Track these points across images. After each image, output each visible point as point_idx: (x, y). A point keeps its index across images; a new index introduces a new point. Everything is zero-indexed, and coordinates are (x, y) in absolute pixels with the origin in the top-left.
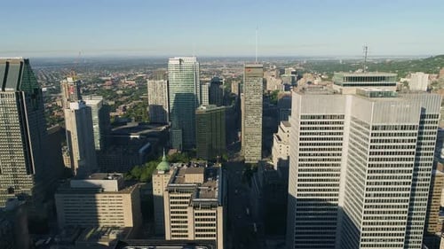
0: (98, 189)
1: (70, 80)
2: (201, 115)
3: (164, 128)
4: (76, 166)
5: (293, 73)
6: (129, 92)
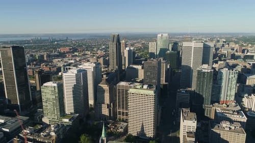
1: (123, 41)
2: (167, 54)
5: (224, 42)
6: (139, 49)
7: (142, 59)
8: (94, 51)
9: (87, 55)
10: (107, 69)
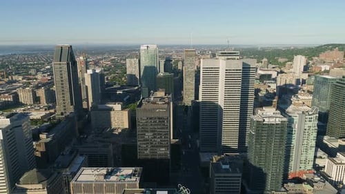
0: (111, 109)
1: (81, 58)
2: (160, 78)
3: (136, 88)
4: (90, 105)
6: (108, 69)
7: (115, 86)
8: (30, 75)
9: (15, 82)
10: (52, 111)
